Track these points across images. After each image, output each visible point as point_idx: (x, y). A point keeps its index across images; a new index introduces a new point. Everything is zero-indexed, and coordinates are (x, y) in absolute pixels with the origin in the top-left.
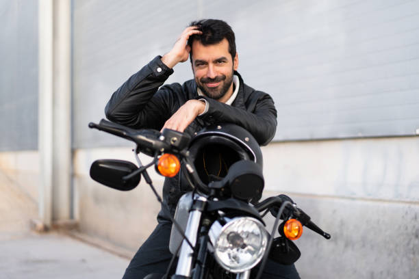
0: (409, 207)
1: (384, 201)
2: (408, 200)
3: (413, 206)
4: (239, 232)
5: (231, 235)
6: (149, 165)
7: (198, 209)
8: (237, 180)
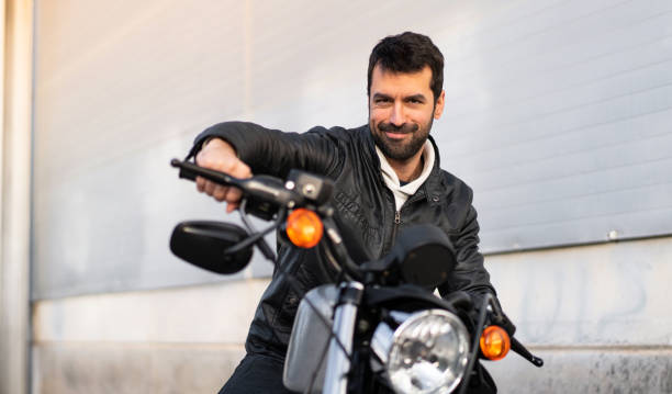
0: (601, 356)
1: (560, 348)
2: (600, 344)
3: (607, 354)
4: (422, 338)
5: (406, 345)
6: (269, 231)
7: (350, 300)
8: (413, 256)
